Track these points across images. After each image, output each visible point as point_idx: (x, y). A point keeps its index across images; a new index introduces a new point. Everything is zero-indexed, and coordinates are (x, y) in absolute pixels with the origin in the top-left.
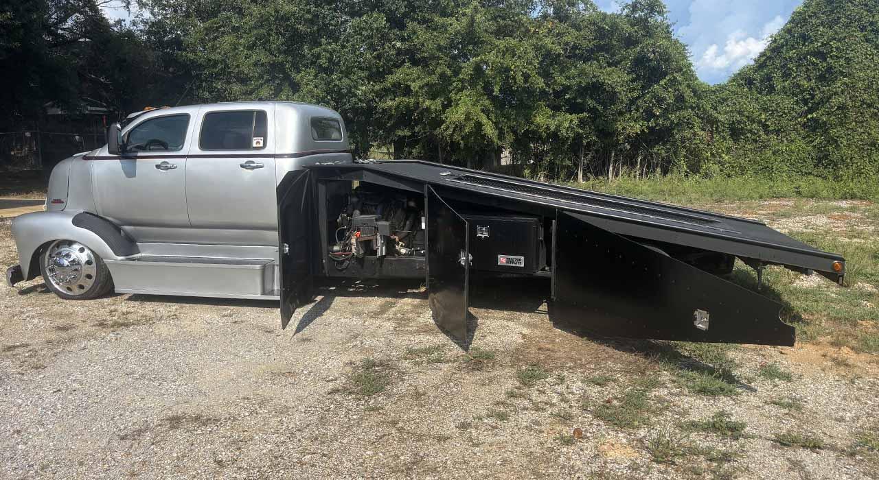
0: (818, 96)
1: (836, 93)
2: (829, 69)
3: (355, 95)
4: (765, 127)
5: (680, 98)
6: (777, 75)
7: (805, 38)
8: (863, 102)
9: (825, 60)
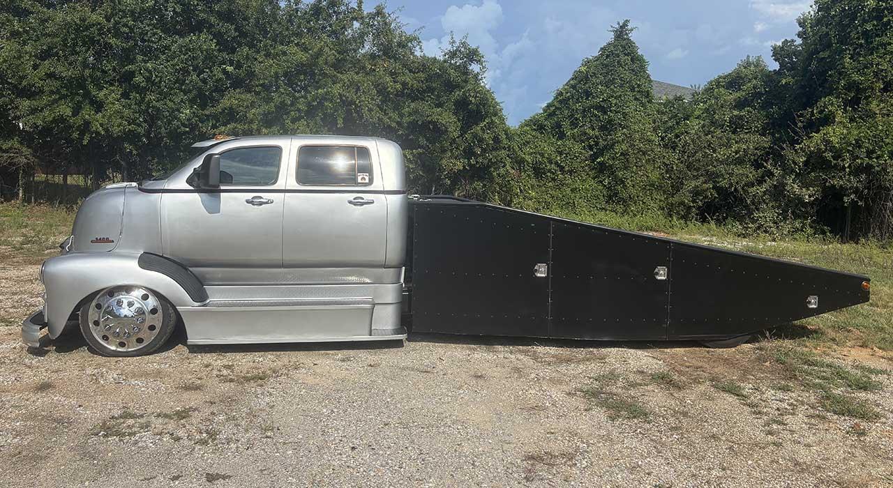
0: (602, 143)
1: (618, 142)
2: (610, 121)
3: (179, 119)
4: (562, 168)
5: (496, 140)
6: (566, 124)
7: (588, 94)
8: (640, 149)
9: (605, 113)
